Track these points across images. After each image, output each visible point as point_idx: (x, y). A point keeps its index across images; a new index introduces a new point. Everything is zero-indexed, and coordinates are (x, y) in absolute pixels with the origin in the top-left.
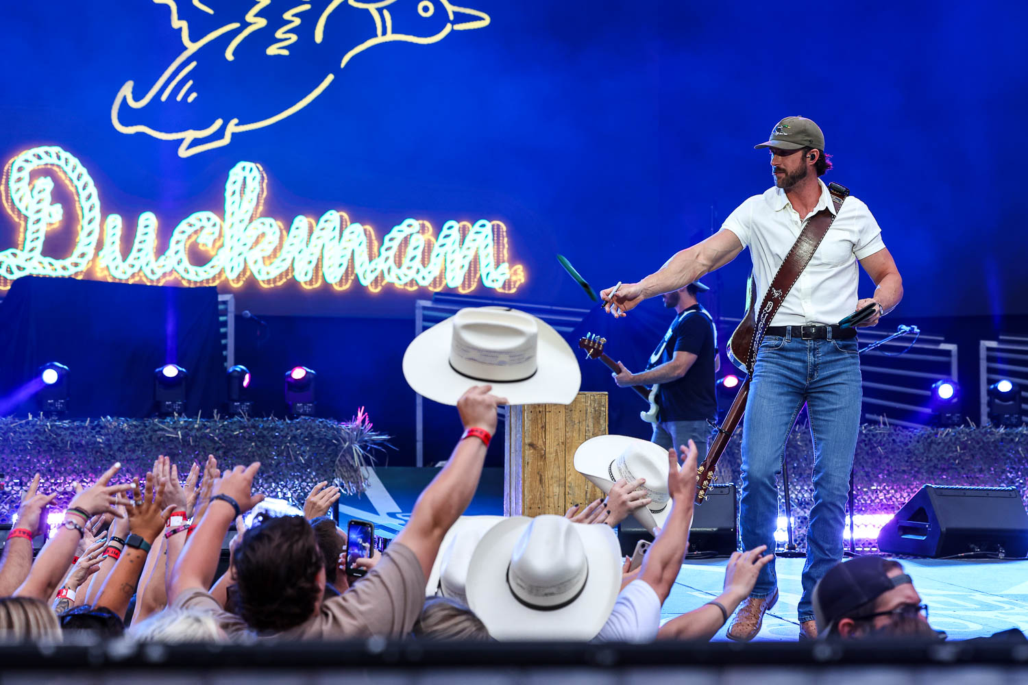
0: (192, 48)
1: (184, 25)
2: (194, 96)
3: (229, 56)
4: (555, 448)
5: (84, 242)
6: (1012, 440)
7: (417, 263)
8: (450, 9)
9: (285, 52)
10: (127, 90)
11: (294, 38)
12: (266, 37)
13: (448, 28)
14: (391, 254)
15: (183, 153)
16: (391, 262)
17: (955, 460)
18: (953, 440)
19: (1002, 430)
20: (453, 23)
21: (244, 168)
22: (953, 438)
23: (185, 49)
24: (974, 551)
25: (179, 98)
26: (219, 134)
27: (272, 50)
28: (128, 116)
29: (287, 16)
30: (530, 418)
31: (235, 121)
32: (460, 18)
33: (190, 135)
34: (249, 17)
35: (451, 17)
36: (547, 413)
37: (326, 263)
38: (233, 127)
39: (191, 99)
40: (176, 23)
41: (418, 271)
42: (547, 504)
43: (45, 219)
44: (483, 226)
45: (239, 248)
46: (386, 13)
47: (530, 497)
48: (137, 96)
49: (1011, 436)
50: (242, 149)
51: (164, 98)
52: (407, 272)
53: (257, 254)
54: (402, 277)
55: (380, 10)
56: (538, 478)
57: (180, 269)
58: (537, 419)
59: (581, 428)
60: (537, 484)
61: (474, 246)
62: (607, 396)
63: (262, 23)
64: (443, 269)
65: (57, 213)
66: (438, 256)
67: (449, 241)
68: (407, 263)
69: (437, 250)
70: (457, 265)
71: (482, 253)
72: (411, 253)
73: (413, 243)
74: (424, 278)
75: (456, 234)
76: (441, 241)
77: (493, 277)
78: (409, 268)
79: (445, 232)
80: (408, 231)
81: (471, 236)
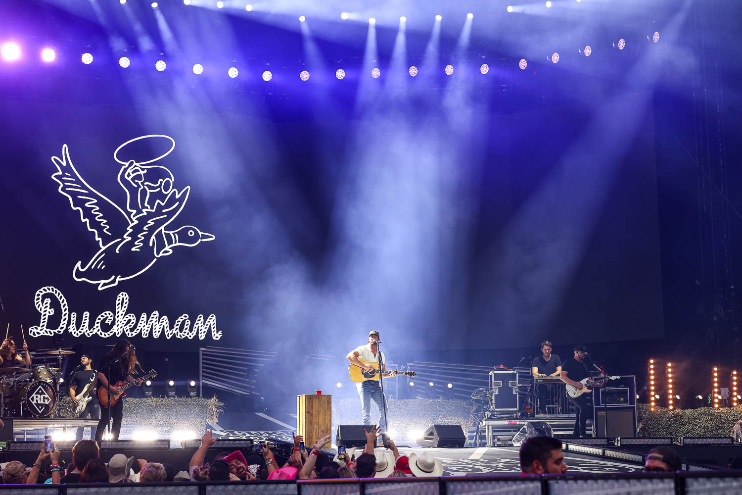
0: (103, 248)
1: (100, 239)
2: (104, 266)
3: (117, 251)
5: (63, 324)
7: (187, 331)
8: (200, 233)
9: (138, 250)
10: (79, 264)
11: (142, 244)
12: (131, 244)
13: (200, 240)
14: (178, 327)
15: (100, 289)
16: (178, 330)
20: (201, 239)
21: (122, 294)
23: (101, 248)
25: (98, 268)
26: (113, 282)
27: (133, 249)
28: (79, 274)
29: (139, 236)
31: (120, 276)
32: (204, 237)
33: (102, 282)
34: (125, 237)
35: (201, 236)
37: (154, 331)
38: (118, 279)
39: (103, 268)
40: (97, 239)
41: (188, 334)
43: (48, 314)
44: (213, 316)
45: (120, 325)
46: (176, 235)
48: (83, 266)
50: (122, 287)
51: (92, 268)
53: (128, 327)
54: (182, 336)
55: (174, 234)
57: (99, 333)
61: (209, 324)
63: (130, 238)
64: (198, 333)
65: (52, 312)
66: (196, 328)
67: (200, 322)
68: (184, 331)
69: (195, 326)
70: (202, 331)
71: (212, 327)
72: (185, 327)
73: (186, 323)
74: (190, 336)
75: (202, 319)
76: (197, 322)
77: (216, 335)
78: (185, 333)
79: (198, 319)
80: (184, 318)
81: (208, 320)
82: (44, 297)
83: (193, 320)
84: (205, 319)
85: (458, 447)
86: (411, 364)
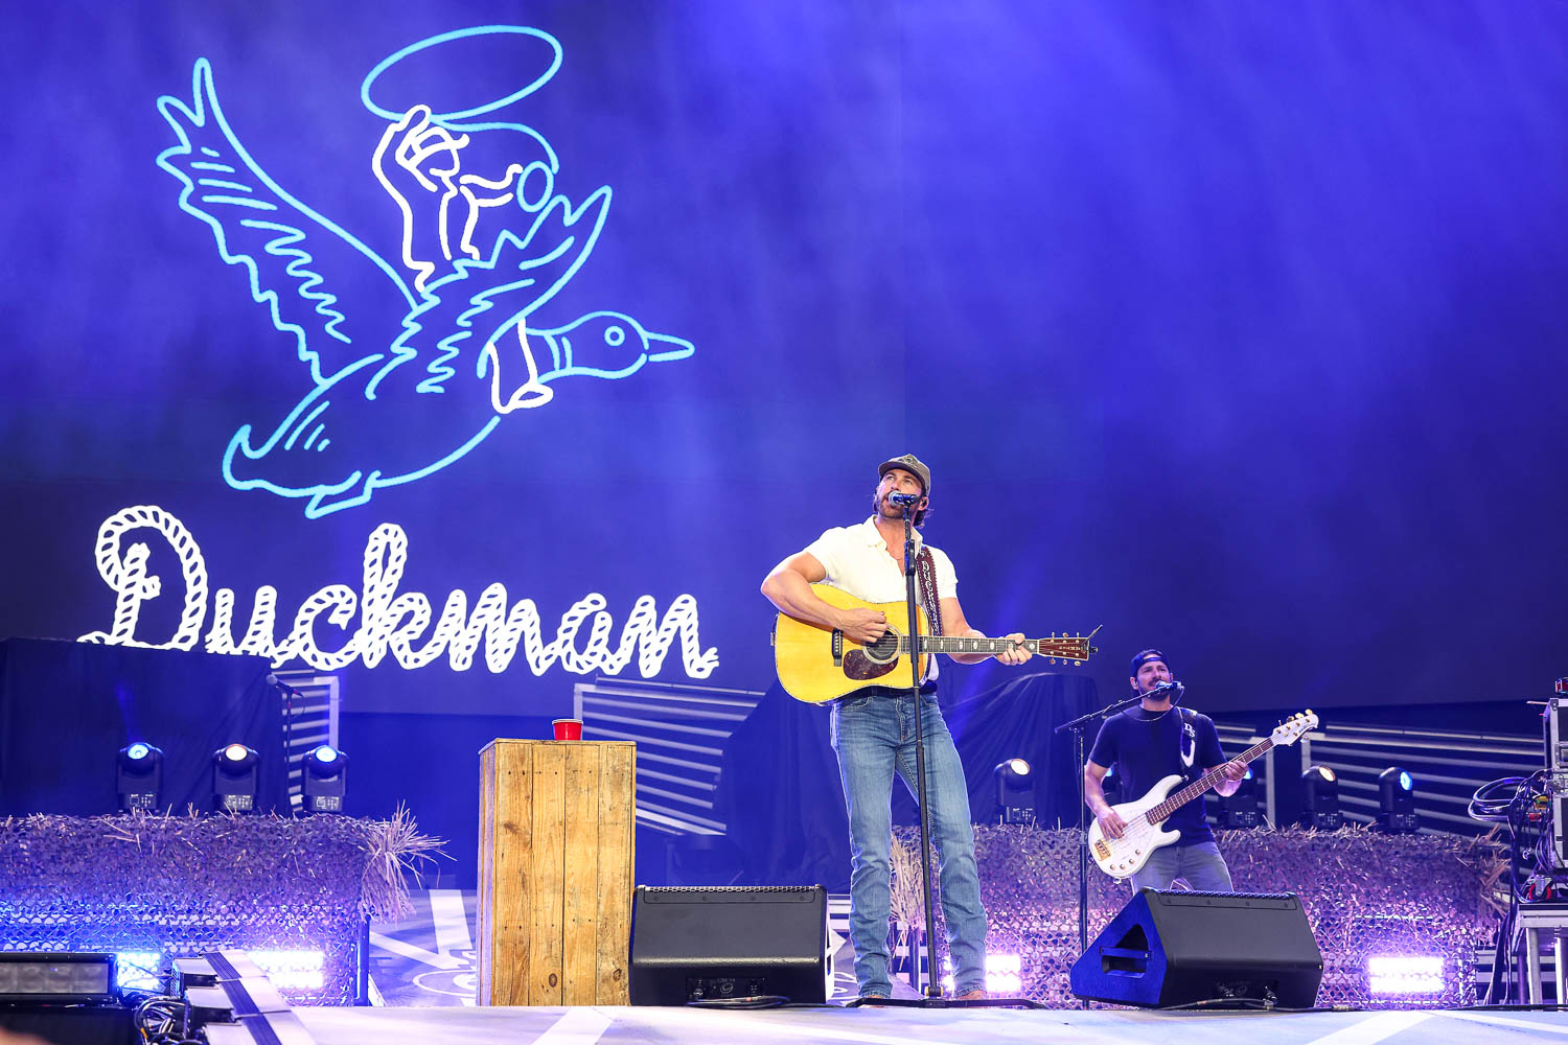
0: (324, 384)
1: (314, 356)
2: (326, 442)
3: (370, 394)
4: (548, 832)
5: (188, 628)
6: (1328, 847)
7: (602, 649)
8: (645, 336)
9: (440, 390)
10: (242, 436)
11: (451, 372)
12: (416, 370)
13: (642, 360)
14: (571, 636)
15: (312, 513)
16: (570, 647)
17: (1247, 875)
18: (1244, 847)
19: (1312, 834)
20: (648, 353)
21: (386, 532)
22: (1244, 844)
23: (316, 385)
24: (1225, 997)
25: (307, 446)
26: (357, 490)
27: (423, 387)
28: (243, 468)
29: (442, 345)
30: (507, 783)
31: (377, 473)
32: (657, 347)
33: (320, 491)
34: (395, 347)
35: (646, 346)
36: (535, 775)
37: (489, 648)
38: (374, 481)
39: (321, 448)
40: (304, 354)
41: (604, 658)
42: (534, 921)
43: (139, 595)
44: (686, 602)
45: (379, 630)
46: (565, 341)
47: (506, 909)
48: (255, 443)
49: (1326, 842)
50: (385, 507)
51: (288, 446)
52: (590, 659)
53: (404, 637)
54: (583, 664)
55: (558, 338)
56: (520, 879)
57: (307, 657)
58: (519, 784)
59: (592, 799)
60: (518, 889)
61: (674, 627)
62: (634, 749)
63: (411, 354)
64: (636, 655)
65: (153, 587)
66: (629, 639)
67: (642, 620)
68: (591, 647)
69: (627, 631)
70: (652, 650)
71: (684, 636)
72: (595, 635)
73: (598, 623)
74: (611, 667)
75: (651, 612)
76: (633, 619)
77: (696, 665)
78: (593, 654)
79: (638, 608)
80: (593, 608)
81: (671, 614)
82: (128, 539)
83: (620, 613)
84: (662, 610)
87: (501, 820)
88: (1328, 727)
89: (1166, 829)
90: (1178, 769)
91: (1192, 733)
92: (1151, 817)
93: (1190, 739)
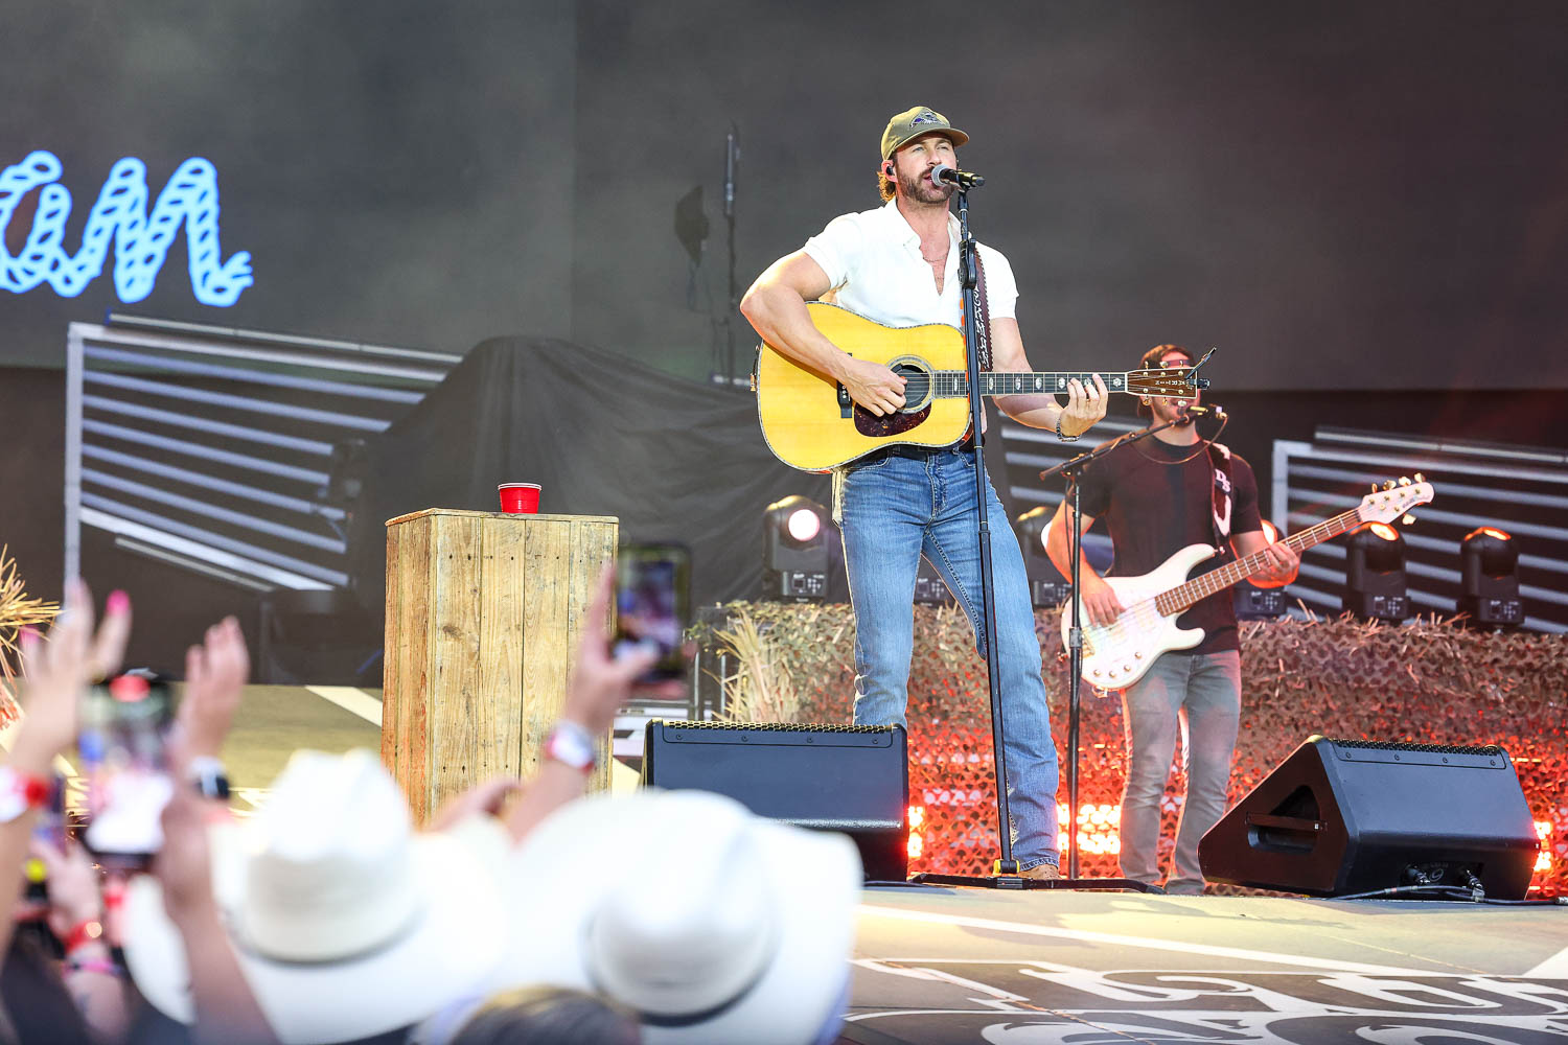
4: (501, 638)
6: (1394, 649)
17: (1274, 690)
18: (1270, 648)
19: (1373, 629)
22: (1271, 643)
24: (1418, 884)
30: (448, 570)
36: (486, 561)
41: (55, 265)
42: (481, 760)
44: (197, 171)
47: (445, 743)
49: (1392, 642)
52: (32, 266)
54: (20, 275)
56: (463, 702)
58: (463, 572)
59: (559, 594)
60: (461, 716)
61: (176, 214)
62: (616, 526)
64: (110, 261)
66: (98, 232)
67: (123, 202)
68: (33, 246)
69: (97, 220)
70: (139, 253)
71: (194, 231)
72: (41, 225)
73: (46, 205)
74: (68, 281)
75: (137, 187)
76: (106, 200)
77: (213, 281)
78: (36, 258)
79: (115, 182)
80: (38, 178)
81: (171, 192)
83: (84, 187)
84: (156, 185)
85: (1478, 894)
86: (1302, 450)
87: (439, 622)
88: (1319, 435)
89: (1184, 623)
90: (1210, 536)
91: (1227, 487)
92: (1162, 604)
93: (1224, 493)
